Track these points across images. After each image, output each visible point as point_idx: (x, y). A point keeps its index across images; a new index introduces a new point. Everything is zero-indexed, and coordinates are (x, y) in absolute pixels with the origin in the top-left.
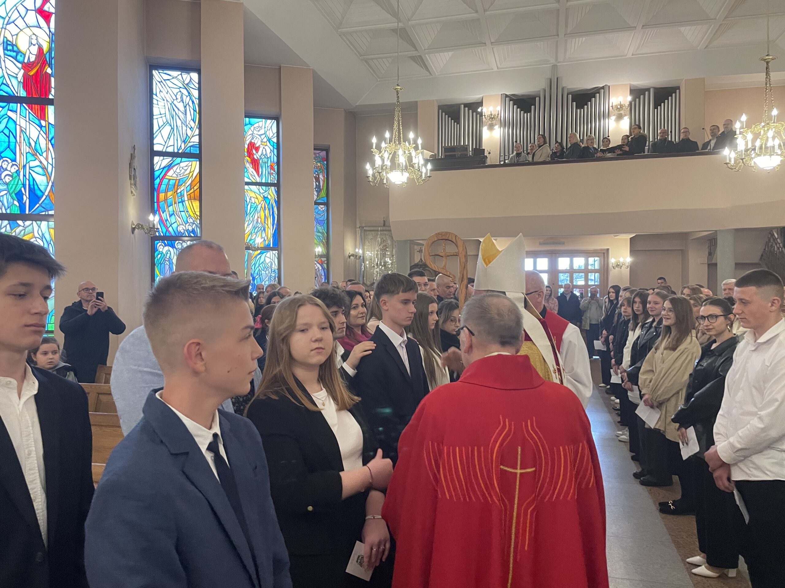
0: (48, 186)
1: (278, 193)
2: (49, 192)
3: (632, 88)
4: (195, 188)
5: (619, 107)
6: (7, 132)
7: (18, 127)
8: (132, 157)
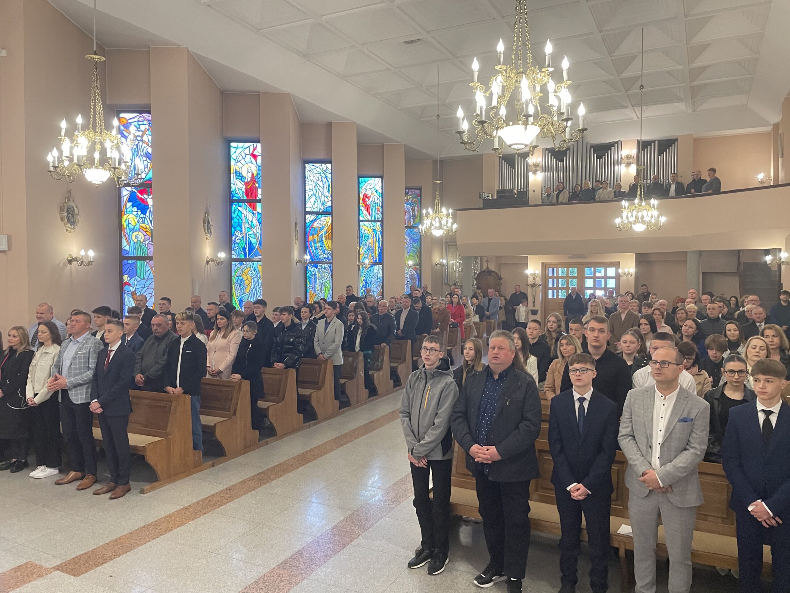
0: (257, 244)
1: (382, 226)
2: (258, 247)
3: (637, 142)
4: (329, 232)
5: (629, 156)
6: (238, 217)
7: (243, 215)
8: (296, 224)
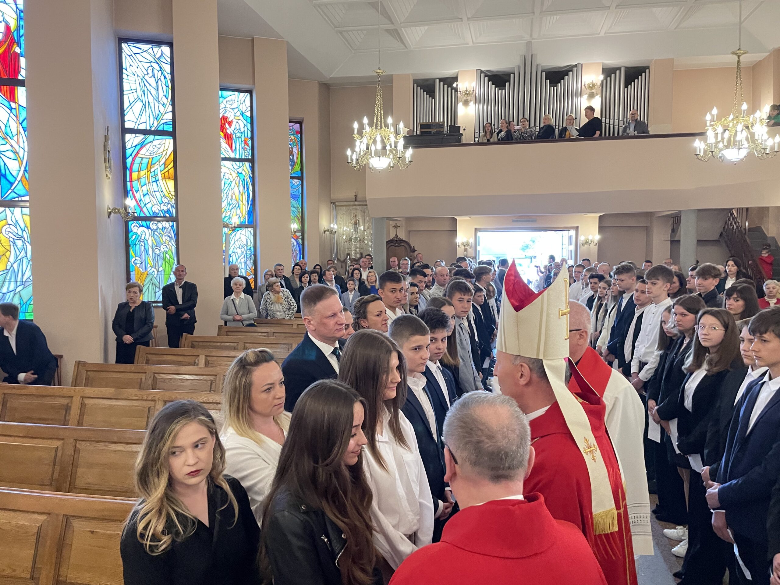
0: (20, 170)
1: (253, 168)
2: (22, 178)
3: (604, 67)
4: (170, 167)
5: (591, 85)
8: (106, 139)
